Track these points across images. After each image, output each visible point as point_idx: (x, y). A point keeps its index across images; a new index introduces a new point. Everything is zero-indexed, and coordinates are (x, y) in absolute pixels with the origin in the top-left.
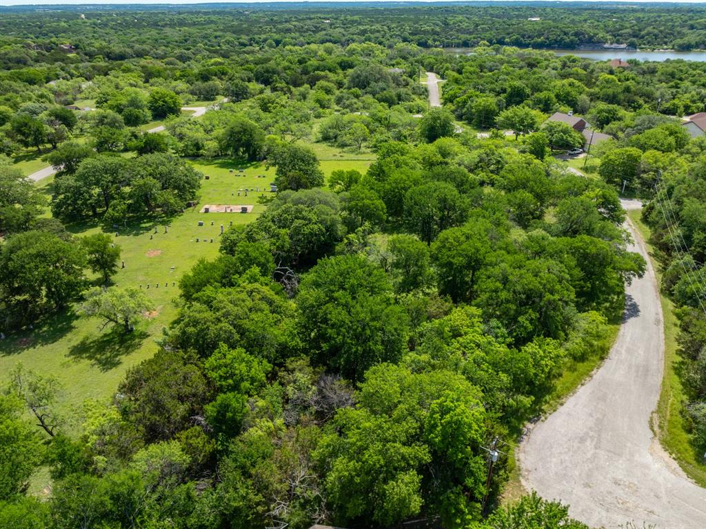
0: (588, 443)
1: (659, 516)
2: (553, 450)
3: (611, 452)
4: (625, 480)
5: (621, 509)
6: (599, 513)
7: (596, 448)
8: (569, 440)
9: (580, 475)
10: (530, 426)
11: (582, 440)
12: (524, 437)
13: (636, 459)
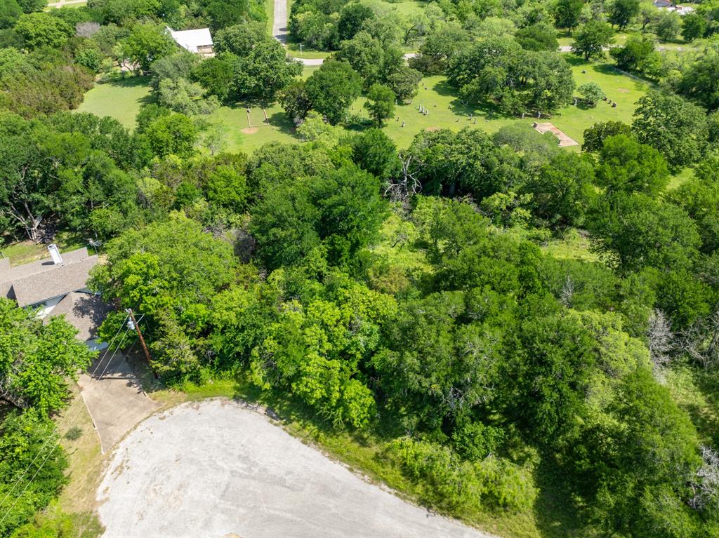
0: (239, 464)
1: (137, 524)
2: (227, 430)
3: (227, 488)
4: (185, 496)
5: (148, 488)
6: (145, 466)
7: (232, 472)
8: (242, 445)
9: (193, 453)
10: (262, 409)
11: (244, 459)
12: (244, 405)
13: (218, 515)
